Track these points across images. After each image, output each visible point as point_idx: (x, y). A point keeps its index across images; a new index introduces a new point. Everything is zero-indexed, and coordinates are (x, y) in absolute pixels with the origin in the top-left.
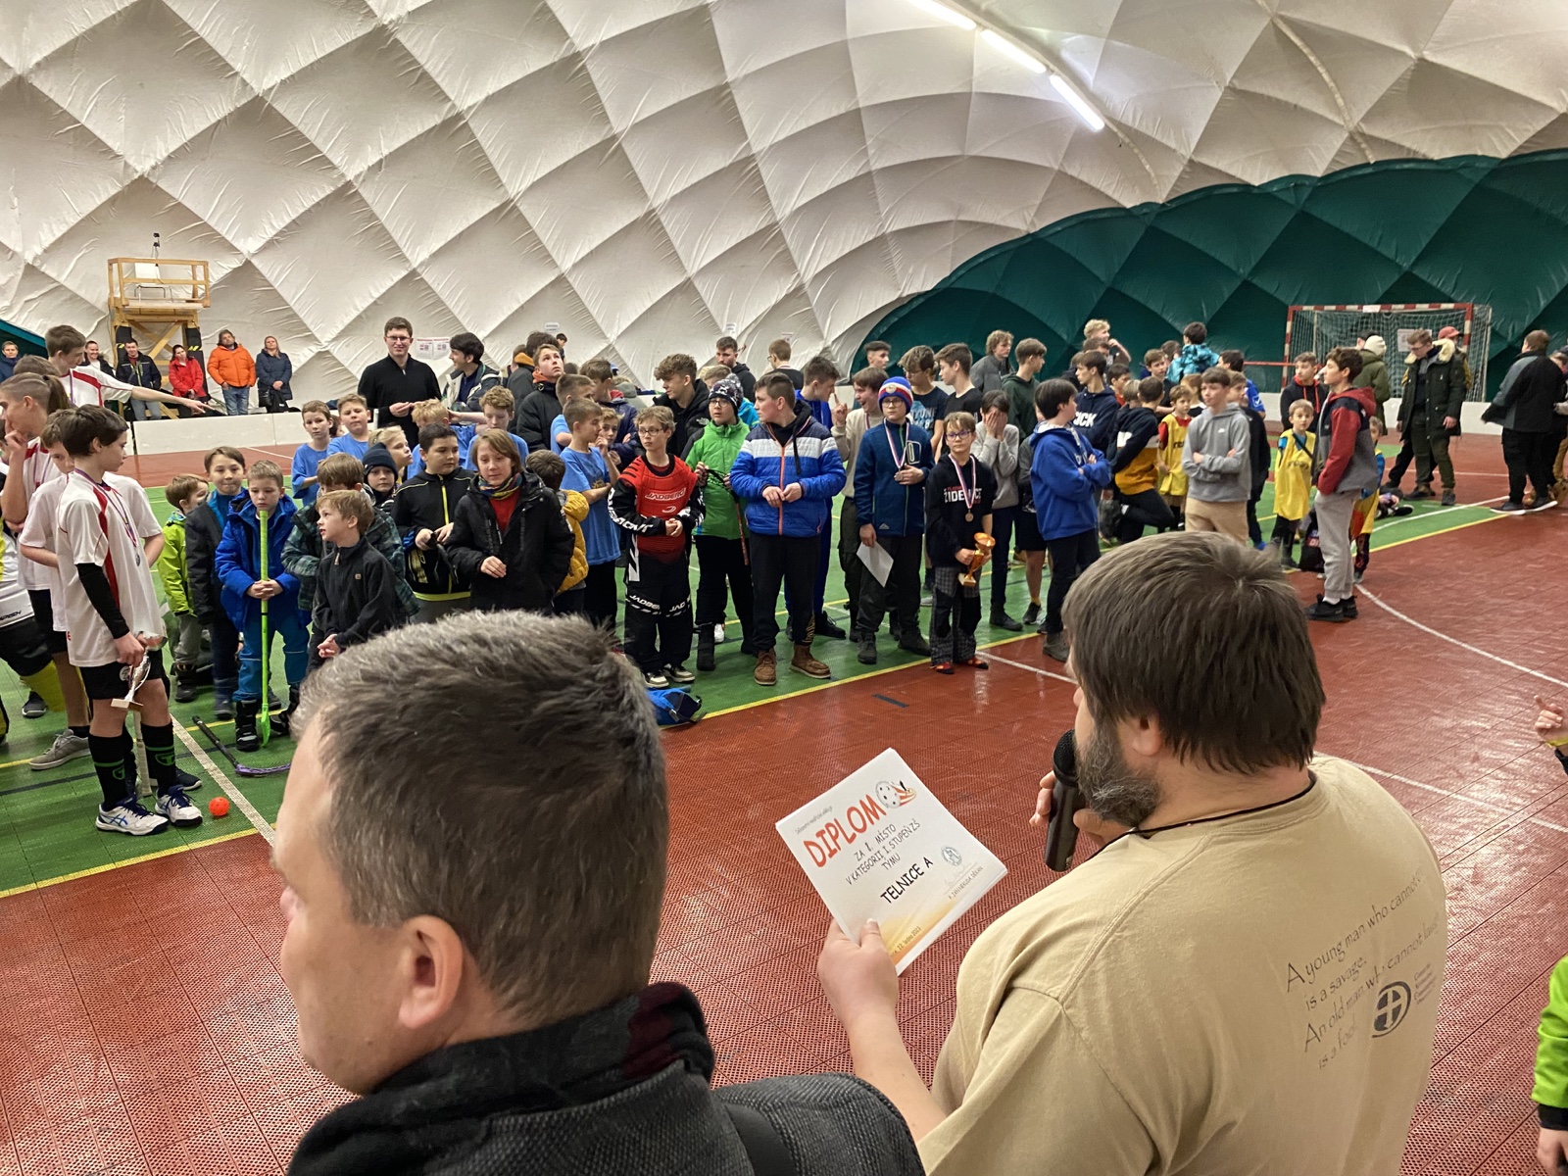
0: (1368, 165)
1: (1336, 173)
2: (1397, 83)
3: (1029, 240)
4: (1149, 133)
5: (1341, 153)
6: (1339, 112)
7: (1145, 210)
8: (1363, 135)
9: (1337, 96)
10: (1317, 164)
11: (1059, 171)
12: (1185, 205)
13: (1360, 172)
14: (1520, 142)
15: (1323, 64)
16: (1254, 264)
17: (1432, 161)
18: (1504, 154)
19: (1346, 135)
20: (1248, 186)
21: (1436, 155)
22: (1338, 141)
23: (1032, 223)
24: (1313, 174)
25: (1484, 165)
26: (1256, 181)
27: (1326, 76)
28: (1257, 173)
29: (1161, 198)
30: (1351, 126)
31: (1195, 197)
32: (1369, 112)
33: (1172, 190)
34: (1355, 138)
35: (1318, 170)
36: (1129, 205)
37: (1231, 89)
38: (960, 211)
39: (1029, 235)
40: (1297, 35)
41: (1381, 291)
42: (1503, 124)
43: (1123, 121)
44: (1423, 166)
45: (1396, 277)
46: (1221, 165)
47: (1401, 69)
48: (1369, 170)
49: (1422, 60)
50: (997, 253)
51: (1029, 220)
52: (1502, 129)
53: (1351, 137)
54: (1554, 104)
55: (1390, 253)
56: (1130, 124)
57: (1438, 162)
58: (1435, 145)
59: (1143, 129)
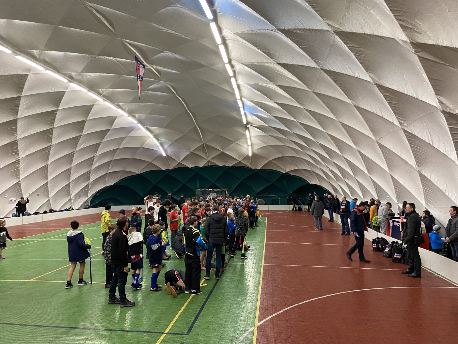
0: (209, 166)
1: (204, 167)
2: (218, 154)
3: (138, 175)
4: (173, 157)
5: (206, 164)
6: (207, 157)
7: (167, 171)
8: (210, 161)
9: (208, 155)
10: (201, 165)
11: (151, 162)
12: (175, 170)
13: (208, 167)
14: (233, 164)
15: (207, 150)
16: (186, 181)
17: (219, 166)
18: (230, 166)
19: (207, 161)
20: (189, 168)
21: (220, 165)
22: (206, 162)
23: (140, 172)
24: (200, 166)
25: (227, 167)
26: (190, 167)
27: (207, 152)
28: (190, 166)
29: (171, 168)
30: (209, 160)
31: (177, 169)
32: (212, 158)
33: (174, 167)
34: (209, 162)
35: (201, 166)
36: (163, 170)
37: (191, 152)
38: (125, 169)
39: (139, 174)
40: (206, 146)
41: (208, 186)
42: (231, 162)
43: (169, 155)
44: (218, 167)
45: (211, 184)
46: (184, 164)
47: (220, 152)
48: (209, 167)
49: (223, 152)
50: (129, 177)
51: (140, 171)
52: (230, 162)
53: (208, 162)
54: (239, 160)
55: (210, 180)
56: (170, 155)
57: (220, 166)
58: (220, 164)
59: (172, 157)
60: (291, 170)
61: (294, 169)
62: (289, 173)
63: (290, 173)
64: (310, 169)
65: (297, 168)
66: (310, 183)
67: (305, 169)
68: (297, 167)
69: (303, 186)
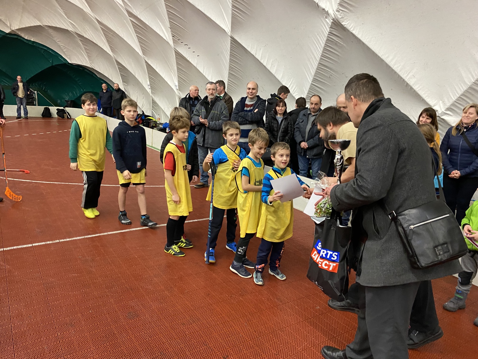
60: (24, 26)
61: (32, 25)
62: (20, 33)
63: (23, 35)
64: (70, 29)
65: (38, 23)
66: (70, 62)
67: (58, 26)
68: (39, 20)
69: (52, 67)
